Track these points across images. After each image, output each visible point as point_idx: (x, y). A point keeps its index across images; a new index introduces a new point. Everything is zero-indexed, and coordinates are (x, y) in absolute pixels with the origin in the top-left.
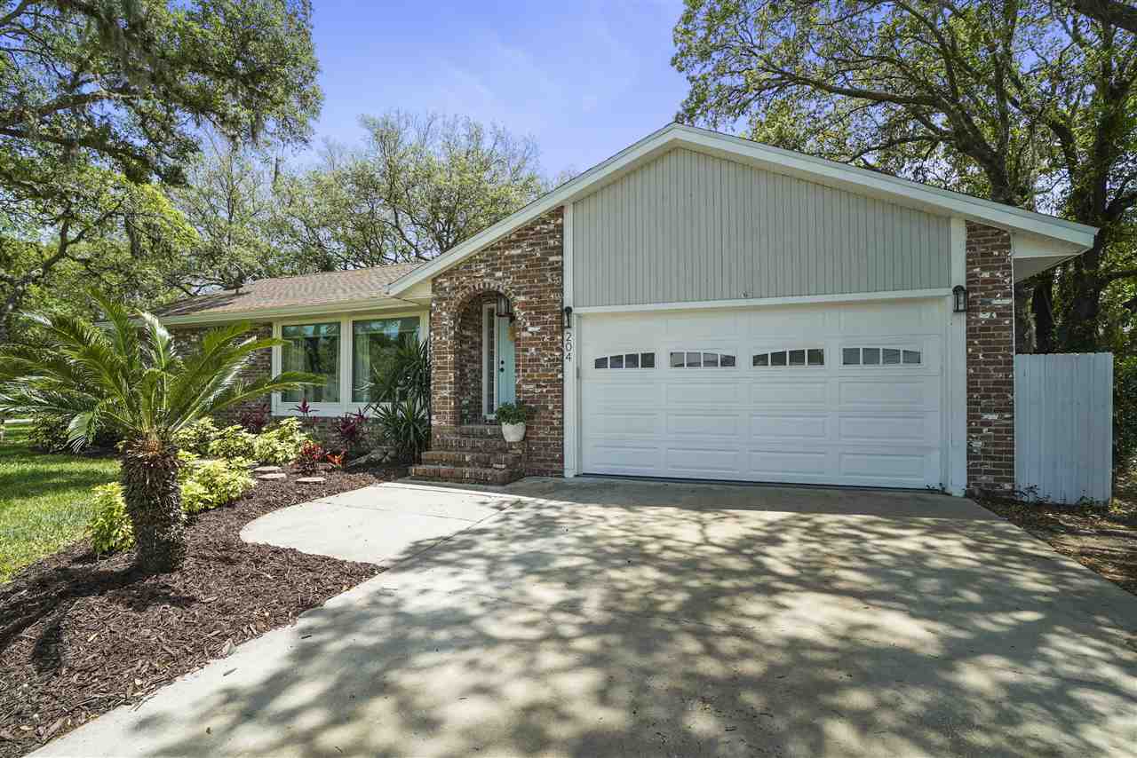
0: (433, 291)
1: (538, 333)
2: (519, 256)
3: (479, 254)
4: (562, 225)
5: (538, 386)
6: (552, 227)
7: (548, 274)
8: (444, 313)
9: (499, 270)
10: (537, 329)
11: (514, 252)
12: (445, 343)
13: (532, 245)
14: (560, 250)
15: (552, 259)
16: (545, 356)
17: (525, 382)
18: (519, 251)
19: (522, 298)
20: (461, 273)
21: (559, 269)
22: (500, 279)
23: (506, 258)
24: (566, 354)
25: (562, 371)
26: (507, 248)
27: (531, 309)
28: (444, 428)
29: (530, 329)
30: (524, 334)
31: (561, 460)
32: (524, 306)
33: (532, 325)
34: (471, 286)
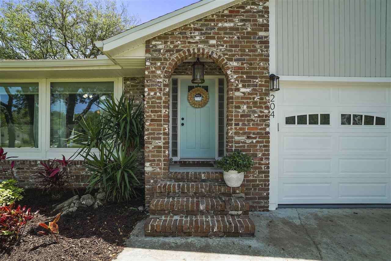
0: (147, 51)
1: (249, 94)
2: (231, 28)
3: (193, 23)
4: (268, 8)
5: (249, 138)
6: (261, 8)
7: (258, 46)
8: (159, 72)
9: (213, 38)
10: (248, 90)
11: (227, 25)
12: (160, 98)
13: (242, 20)
14: (266, 28)
15: (261, 34)
16: (255, 112)
17: (236, 133)
18: (232, 25)
19: (235, 64)
20: (176, 38)
21: (265, 43)
22: (213, 46)
23: (220, 29)
24: (271, 111)
25: (268, 126)
26: (221, 21)
27: (242, 73)
28: (159, 174)
29: (243, 90)
30: (237, 94)
31: (267, 198)
32: (236, 70)
33: (244, 86)
34: (186, 49)
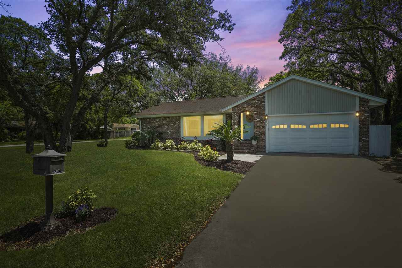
0: (233, 110)
1: (260, 120)
2: (254, 103)
3: (244, 102)
4: (265, 96)
5: (260, 132)
6: (263, 96)
7: (262, 107)
8: (236, 116)
9: (250, 106)
10: (259, 119)
11: (253, 102)
12: (236, 122)
13: (257, 100)
14: (264, 102)
15: (263, 104)
16: (261, 125)
17: (256, 131)
18: (255, 102)
19: (256, 113)
20: (240, 106)
21: (264, 106)
22: (250, 108)
23: (251, 103)
24: (266, 125)
25: (265, 129)
26: (252, 101)
27: (258, 115)
28: (236, 142)
29: (258, 119)
30: (256, 121)
31: (265, 149)
32: (256, 114)
33: (258, 118)
34: (242, 109)
